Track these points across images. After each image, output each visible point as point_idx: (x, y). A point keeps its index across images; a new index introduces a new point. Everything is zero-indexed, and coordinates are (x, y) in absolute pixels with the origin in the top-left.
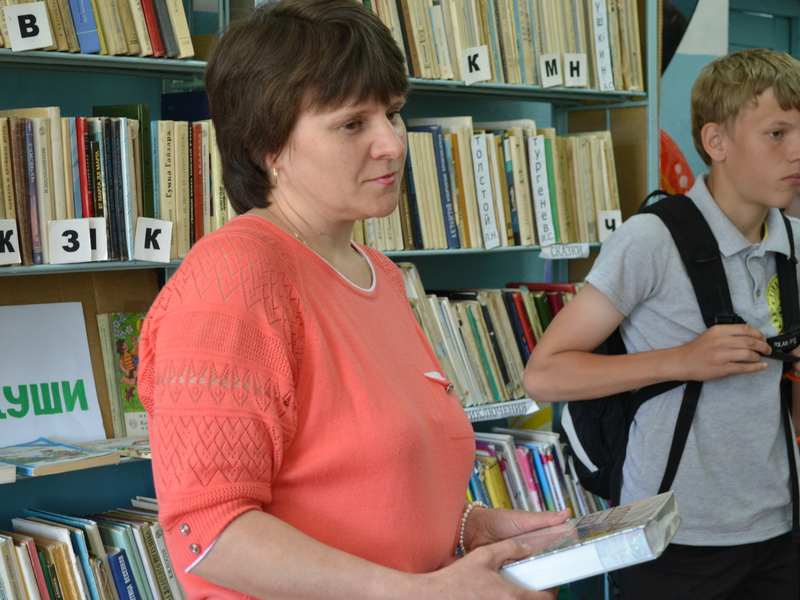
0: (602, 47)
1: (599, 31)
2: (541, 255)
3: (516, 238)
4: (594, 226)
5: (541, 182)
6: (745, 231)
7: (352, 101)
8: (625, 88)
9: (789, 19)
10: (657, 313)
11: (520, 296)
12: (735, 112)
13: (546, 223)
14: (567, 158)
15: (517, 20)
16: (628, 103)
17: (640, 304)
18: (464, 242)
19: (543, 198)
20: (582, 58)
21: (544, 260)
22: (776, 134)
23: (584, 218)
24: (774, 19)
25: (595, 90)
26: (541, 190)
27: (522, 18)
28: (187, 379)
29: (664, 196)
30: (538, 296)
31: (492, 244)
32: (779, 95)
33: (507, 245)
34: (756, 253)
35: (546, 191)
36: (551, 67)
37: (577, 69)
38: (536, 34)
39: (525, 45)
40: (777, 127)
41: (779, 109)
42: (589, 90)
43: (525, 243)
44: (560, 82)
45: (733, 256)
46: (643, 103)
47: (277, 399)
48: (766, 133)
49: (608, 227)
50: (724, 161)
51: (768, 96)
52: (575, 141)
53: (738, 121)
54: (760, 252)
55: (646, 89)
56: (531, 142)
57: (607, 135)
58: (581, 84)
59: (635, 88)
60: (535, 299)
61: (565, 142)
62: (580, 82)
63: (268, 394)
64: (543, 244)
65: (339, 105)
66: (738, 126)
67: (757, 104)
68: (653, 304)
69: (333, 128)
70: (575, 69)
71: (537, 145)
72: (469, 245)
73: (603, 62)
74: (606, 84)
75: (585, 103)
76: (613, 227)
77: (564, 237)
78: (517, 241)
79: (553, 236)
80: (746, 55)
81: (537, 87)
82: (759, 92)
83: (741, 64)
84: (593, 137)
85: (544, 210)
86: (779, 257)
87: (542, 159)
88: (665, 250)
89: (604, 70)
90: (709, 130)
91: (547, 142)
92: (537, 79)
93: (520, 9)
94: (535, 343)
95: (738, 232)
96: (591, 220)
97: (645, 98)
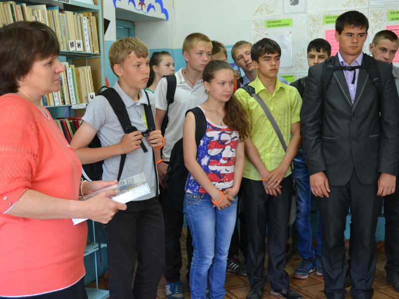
0: (87, 38)
1: (86, 33)
2: (72, 108)
3: (64, 102)
4: (87, 98)
5: (71, 83)
6: (133, 98)
7: (50, 56)
8: (94, 52)
9: (128, 29)
10: (108, 128)
11: (65, 122)
12: (123, 60)
13: (73, 97)
14: (78, 75)
15: (61, 28)
16: (94, 57)
17: (102, 126)
18: (48, 104)
19: (72, 88)
20: (81, 42)
21: (72, 109)
22: (138, 66)
23: (84, 95)
24: (124, 29)
25: (85, 52)
26: (71, 86)
27: (62, 28)
28: (5, 149)
29: (107, 88)
30: (71, 121)
31: (57, 104)
32: (136, 53)
33: (61, 104)
34: (137, 104)
35: (73, 86)
36: (72, 45)
37: (80, 45)
38: (67, 33)
39: (64, 37)
40: (138, 64)
41: (137, 58)
42: (83, 52)
43: (67, 104)
44: (75, 49)
45: (130, 107)
46: (99, 57)
47: (34, 155)
48: (134, 66)
49: (91, 98)
50: (122, 76)
51: (133, 54)
52: (80, 69)
53: (124, 63)
54: (139, 104)
55: (100, 52)
56: (67, 70)
57: (89, 67)
58: (81, 50)
59: (97, 52)
60: (70, 123)
61: (77, 70)
62: (80, 50)
63: (31, 153)
64: (72, 104)
65: (48, 57)
66: (125, 65)
67: (130, 57)
68: (107, 125)
69: (45, 65)
70: (79, 45)
71: (69, 71)
72: (50, 105)
73: (87, 43)
74: (88, 50)
75: (78, 56)
76: (93, 98)
77: (78, 102)
78: (64, 104)
79: (75, 101)
80: (124, 40)
81: (68, 51)
82: (130, 53)
83: (123, 44)
84: (85, 68)
85: (72, 93)
86: (145, 105)
87: (71, 75)
88: (107, 107)
89: (87, 46)
90: (116, 67)
91: (72, 69)
92: (68, 48)
93: (62, 25)
94: (71, 139)
95: (130, 98)
96: (86, 96)
97: (100, 55)
